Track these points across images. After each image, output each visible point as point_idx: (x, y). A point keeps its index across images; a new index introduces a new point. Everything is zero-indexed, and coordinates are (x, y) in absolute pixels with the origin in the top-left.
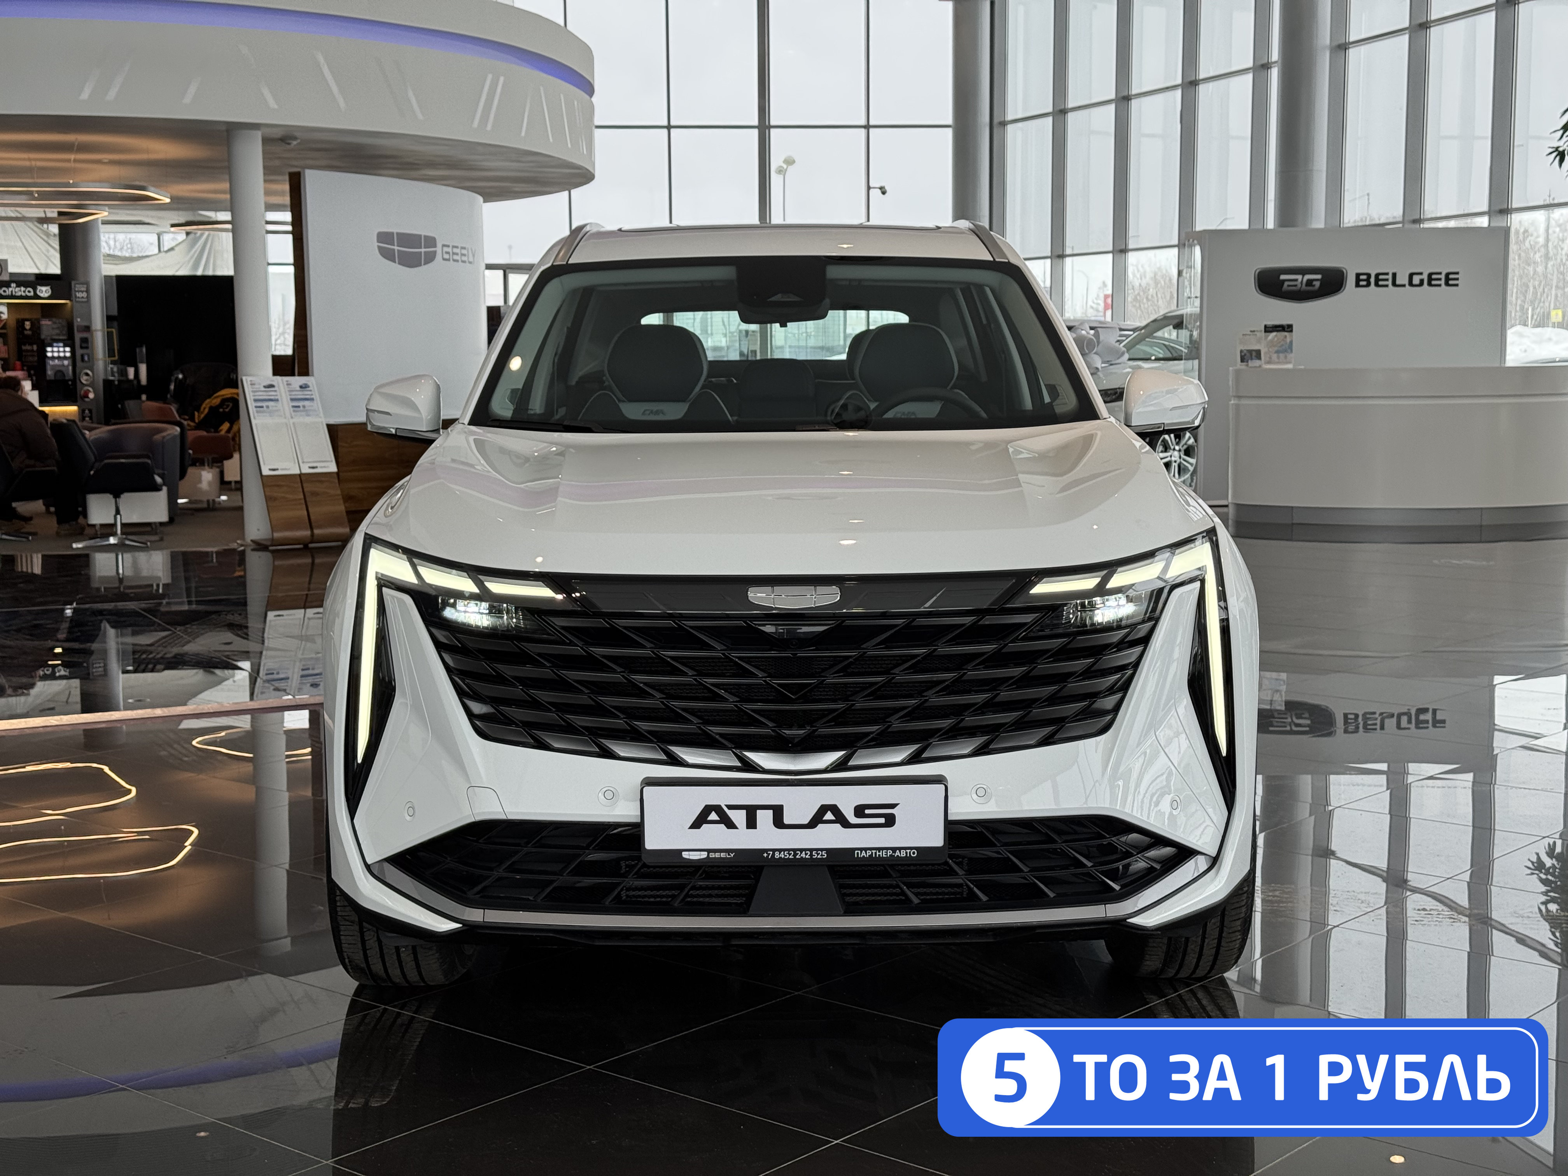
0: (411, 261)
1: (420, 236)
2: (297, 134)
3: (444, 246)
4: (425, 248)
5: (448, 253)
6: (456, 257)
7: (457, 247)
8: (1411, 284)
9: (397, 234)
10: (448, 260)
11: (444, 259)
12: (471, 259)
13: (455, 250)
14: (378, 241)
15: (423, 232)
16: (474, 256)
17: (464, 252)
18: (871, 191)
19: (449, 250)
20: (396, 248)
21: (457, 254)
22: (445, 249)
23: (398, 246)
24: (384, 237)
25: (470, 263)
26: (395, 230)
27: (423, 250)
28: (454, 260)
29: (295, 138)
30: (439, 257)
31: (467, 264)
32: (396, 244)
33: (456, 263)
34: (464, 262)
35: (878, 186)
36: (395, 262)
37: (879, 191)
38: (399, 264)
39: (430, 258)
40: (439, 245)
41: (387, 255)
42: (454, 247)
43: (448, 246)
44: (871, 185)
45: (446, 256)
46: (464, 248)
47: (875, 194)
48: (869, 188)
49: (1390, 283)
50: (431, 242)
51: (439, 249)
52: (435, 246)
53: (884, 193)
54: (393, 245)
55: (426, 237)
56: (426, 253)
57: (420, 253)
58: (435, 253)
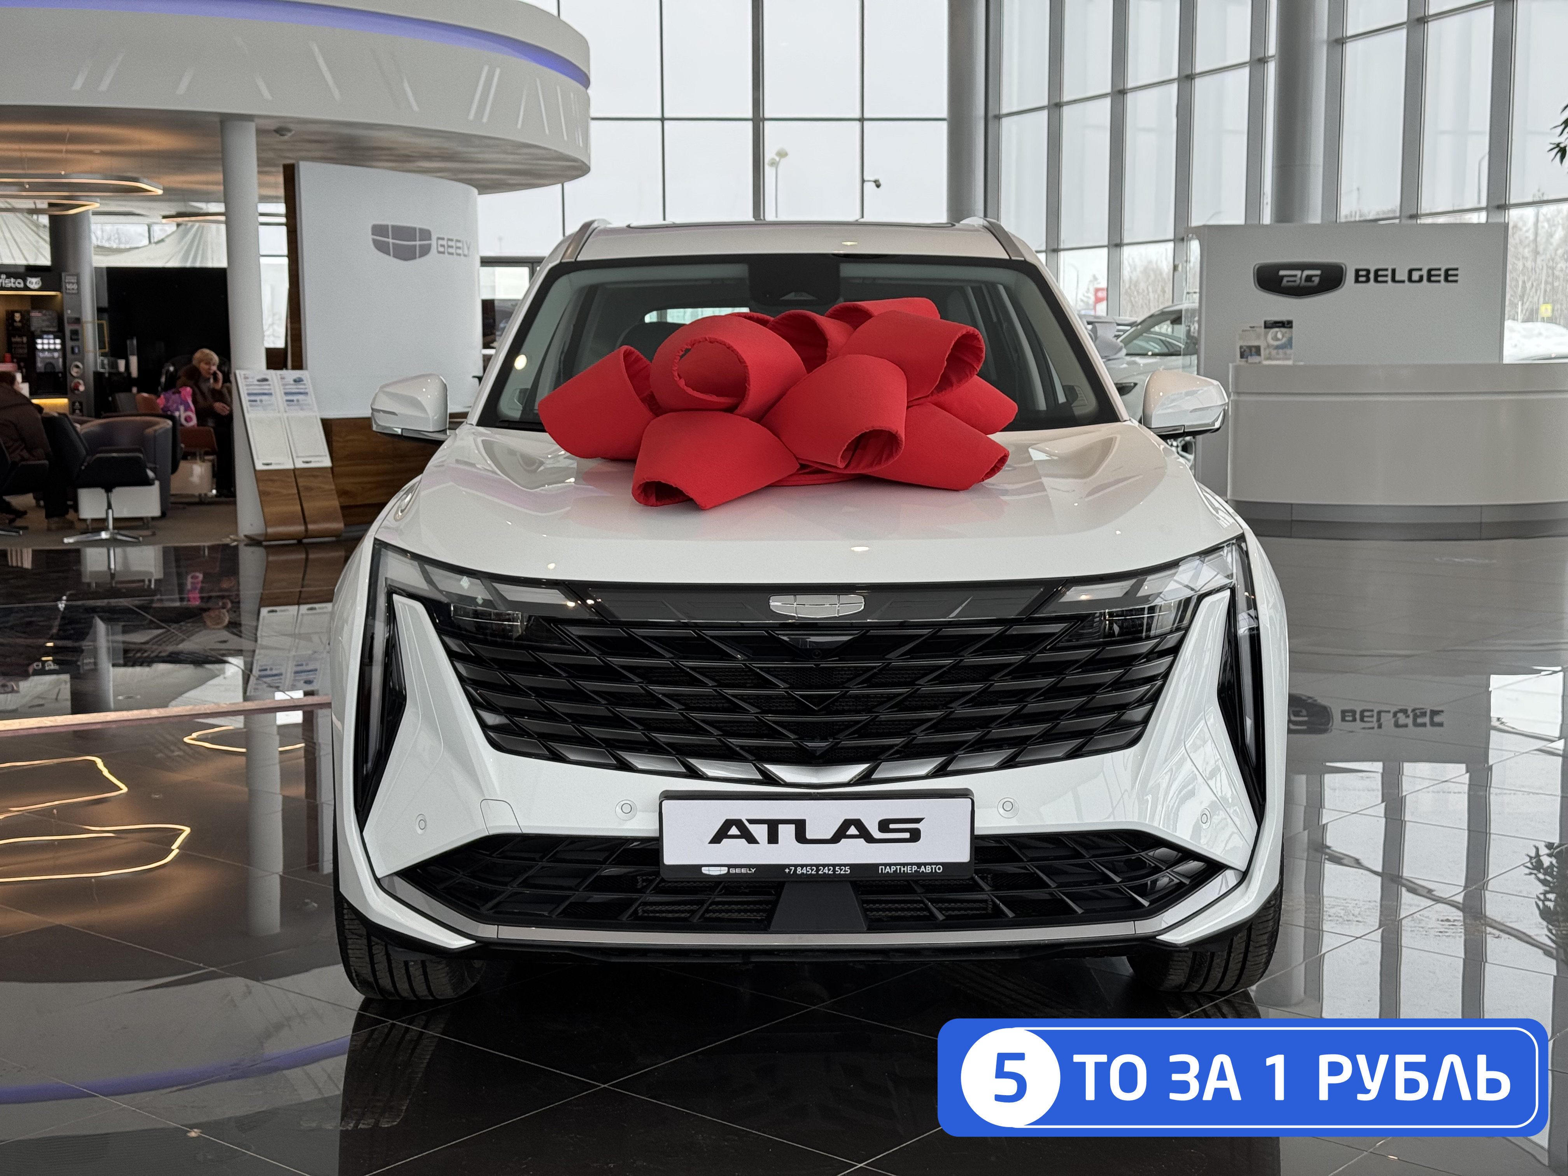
0: (406, 254)
1: (414, 229)
2: (291, 126)
3: (439, 238)
4: (420, 240)
5: (442, 246)
6: (450, 250)
7: (452, 240)
8: (1410, 279)
9: (393, 227)
10: (443, 253)
11: (439, 252)
12: (466, 252)
13: (450, 243)
14: (373, 234)
15: (418, 225)
16: (468, 249)
17: (459, 245)
18: (866, 184)
19: (444, 243)
20: (391, 241)
21: (452, 247)
22: (440, 242)
23: (393, 239)
24: (379, 230)
25: (465, 256)
26: (390, 223)
27: (418, 243)
28: (450, 253)
29: (289, 130)
30: (434, 250)
31: (462, 257)
32: (390, 236)
33: (451, 256)
34: (459, 255)
35: (873, 179)
36: (390, 255)
37: (873, 185)
38: (395, 256)
39: (425, 251)
40: (434, 237)
41: (382, 247)
42: (449, 240)
43: (443, 239)
44: (866, 178)
45: (441, 249)
46: (458, 241)
47: (869, 187)
48: (863, 181)
49: (1389, 278)
50: (426, 234)
51: (434, 242)
52: (430, 239)
53: (878, 186)
54: (388, 238)
55: (421, 230)
56: (420, 246)
57: (415, 246)
58: (429, 246)
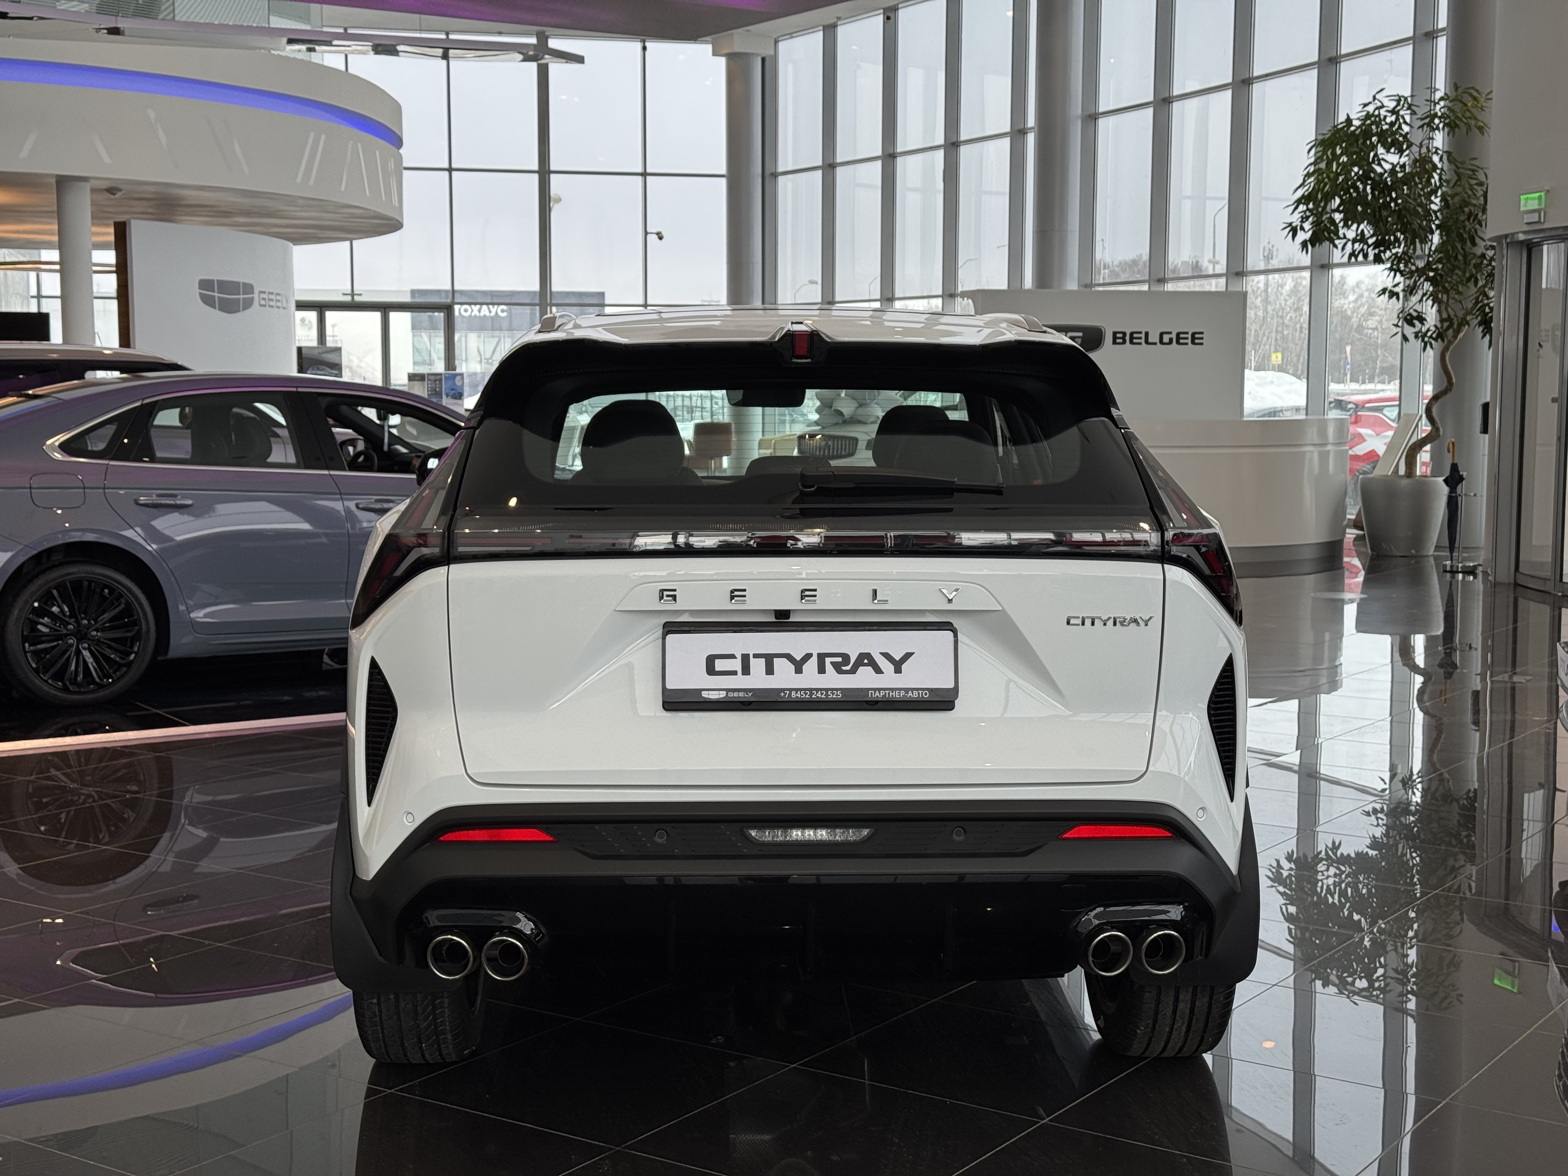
0: (229, 307)
1: (238, 283)
2: (121, 186)
3: (261, 292)
4: (243, 294)
5: (264, 299)
6: (271, 303)
7: (272, 293)
8: (1161, 342)
9: (218, 281)
10: (265, 306)
11: (261, 305)
12: (285, 305)
13: (271, 297)
14: (200, 289)
15: (242, 280)
16: (287, 301)
17: (279, 298)
18: (649, 236)
19: (265, 296)
20: (216, 294)
21: (272, 300)
22: (262, 296)
23: (218, 293)
24: (205, 284)
25: (284, 308)
27: (241, 297)
28: (270, 306)
29: (120, 190)
30: (256, 302)
31: (281, 309)
32: (216, 290)
34: (278, 307)
35: (655, 231)
36: (215, 308)
37: (656, 237)
38: (219, 310)
39: (248, 304)
40: (256, 291)
41: (208, 301)
42: (270, 293)
43: (264, 292)
44: (649, 230)
45: (263, 302)
46: (278, 294)
47: (652, 239)
48: (646, 233)
49: (1143, 341)
50: (249, 288)
51: (256, 296)
52: (253, 293)
53: (661, 238)
54: (214, 292)
55: (245, 284)
56: (244, 299)
57: (239, 299)
58: (252, 299)
